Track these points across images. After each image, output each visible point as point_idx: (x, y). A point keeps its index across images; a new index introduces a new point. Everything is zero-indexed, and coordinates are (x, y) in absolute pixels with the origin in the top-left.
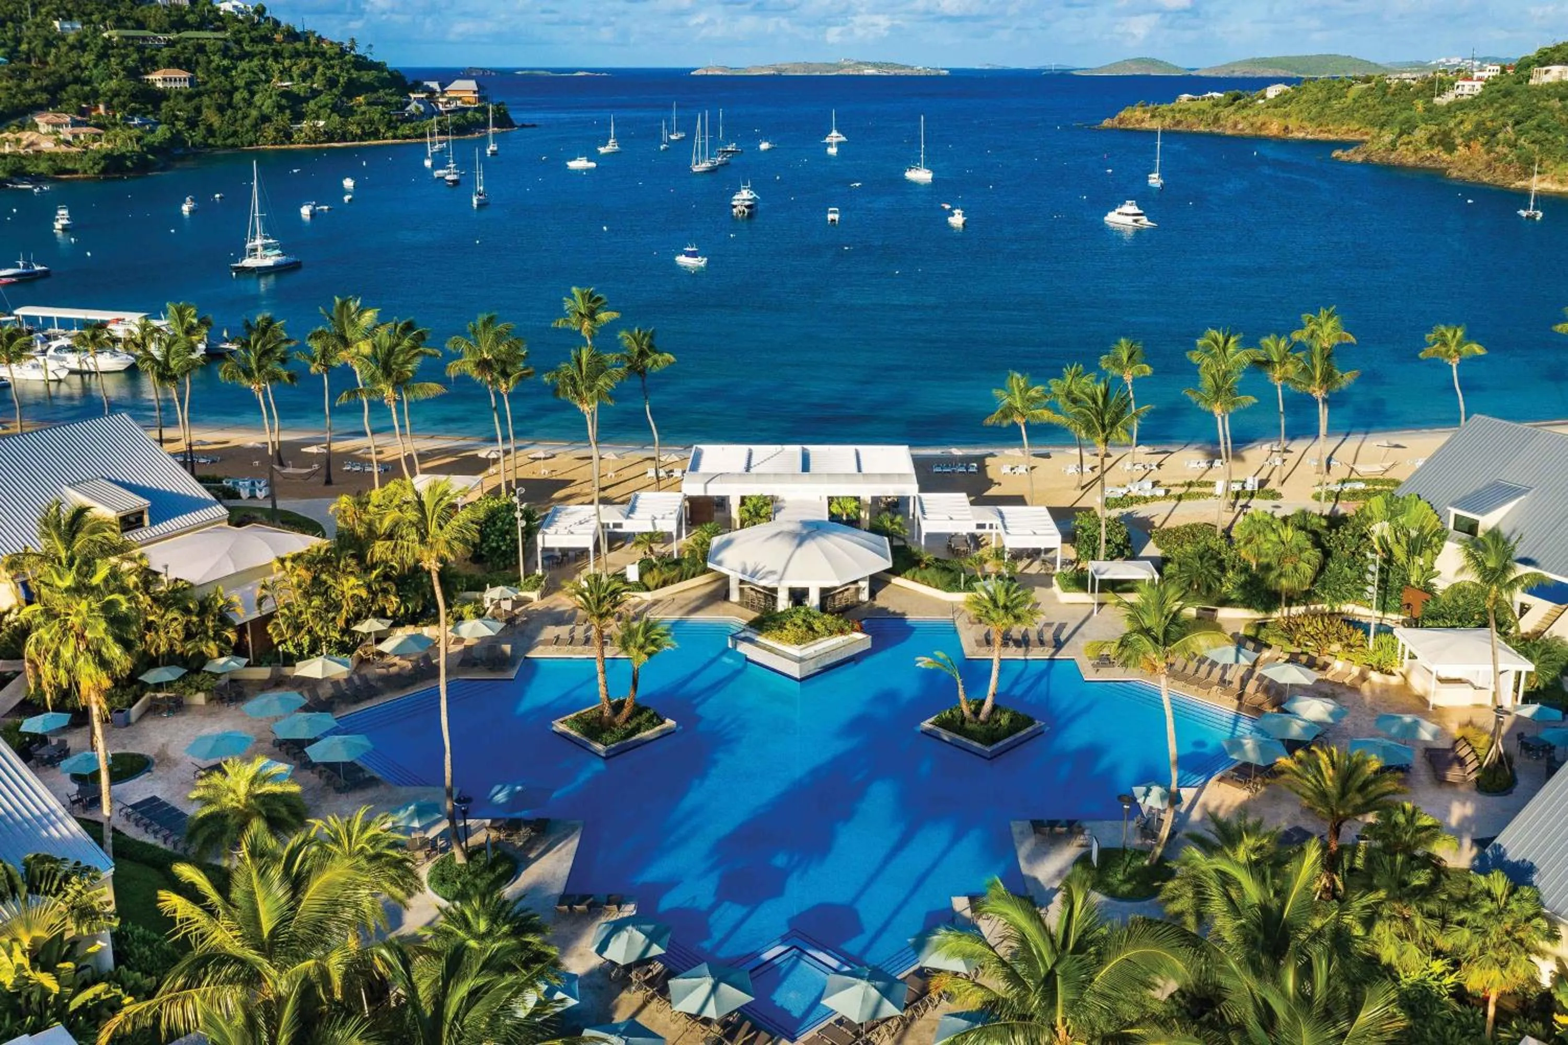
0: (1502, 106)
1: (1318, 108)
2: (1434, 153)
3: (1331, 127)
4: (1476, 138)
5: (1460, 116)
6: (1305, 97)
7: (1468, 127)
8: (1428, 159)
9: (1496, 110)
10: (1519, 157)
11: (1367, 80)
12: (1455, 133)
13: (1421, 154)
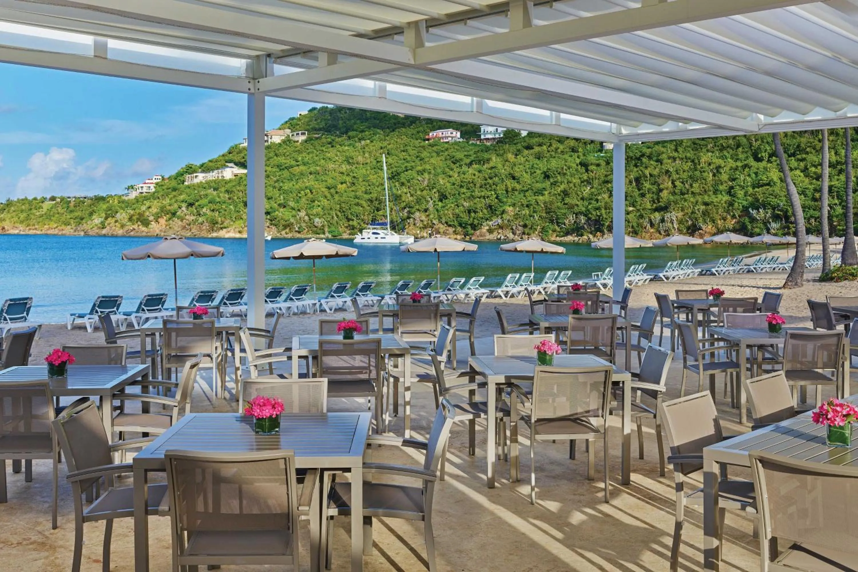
0: (175, 196)
1: (25, 215)
2: (135, 227)
3: (37, 227)
4: (161, 217)
5: (148, 204)
6: (12, 208)
7: (154, 210)
8: (132, 231)
9: (171, 199)
10: (207, 220)
11: (53, 199)
12: (147, 213)
13: (126, 228)
